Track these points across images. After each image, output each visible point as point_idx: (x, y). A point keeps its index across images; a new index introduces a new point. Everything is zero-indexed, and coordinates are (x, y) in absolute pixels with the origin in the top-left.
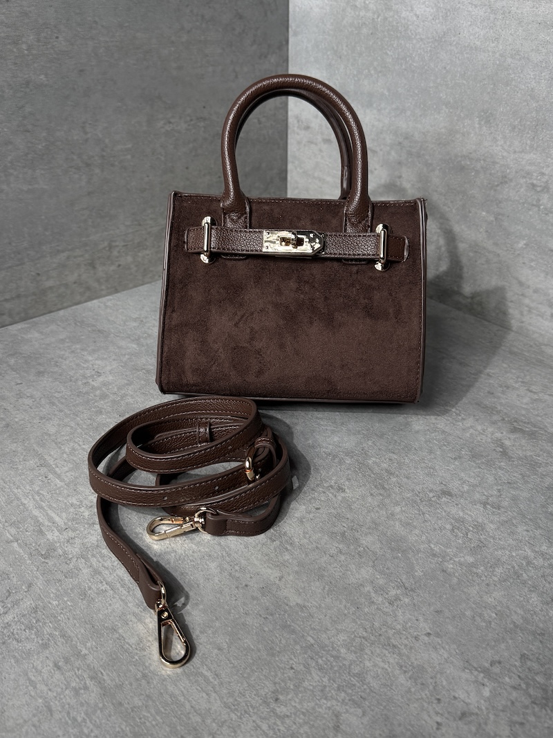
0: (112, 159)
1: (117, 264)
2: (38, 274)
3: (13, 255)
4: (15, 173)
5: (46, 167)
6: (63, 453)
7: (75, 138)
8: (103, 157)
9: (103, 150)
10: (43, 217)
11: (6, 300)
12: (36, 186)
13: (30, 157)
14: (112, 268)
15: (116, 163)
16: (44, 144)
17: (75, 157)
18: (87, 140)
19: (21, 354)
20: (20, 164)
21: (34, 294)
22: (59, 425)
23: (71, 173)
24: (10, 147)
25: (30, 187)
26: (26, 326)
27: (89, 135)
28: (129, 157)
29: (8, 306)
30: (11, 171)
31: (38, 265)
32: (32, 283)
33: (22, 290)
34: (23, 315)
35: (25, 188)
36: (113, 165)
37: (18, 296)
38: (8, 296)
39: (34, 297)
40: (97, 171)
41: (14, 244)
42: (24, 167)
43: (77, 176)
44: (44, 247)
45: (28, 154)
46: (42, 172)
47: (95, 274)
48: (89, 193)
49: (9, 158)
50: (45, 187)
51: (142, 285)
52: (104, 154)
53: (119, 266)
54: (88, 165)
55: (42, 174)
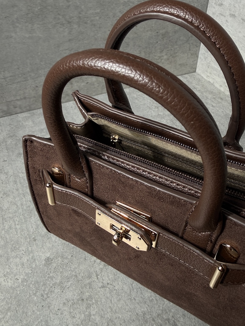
0: (86, 19)
1: (86, 82)
2: (37, 86)
3: (20, 76)
4: (20, 26)
5: (41, 23)
6: (3, 230)
7: (61, 5)
8: (80, 17)
9: (80, 13)
10: (39, 54)
11: (17, 100)
12: (34, 35)
13: (29, 16)
14: (83, 84)
15: (89, 22)
16: (39, 8)
17: (61, 17)
18: (69, 6)
19: (16, 136)
20: (22, 20)
21: (34, 97)
22: (11, 202)
23: (58, 27)
24: (16, 9)
25: (30, 35)
26: (29, 115)
27: (71, 3)
28: (97, 18)
29: (19, 103)
30: (17, 25)
31: (37, 81)
32: (33, 91)
33: (27, 95)
34: (28, 108)
35: (27, 35)
36: (86, 23)
37: (25, 98)
38: (18, 98)
39: (34, 99)
40: (75, 26)
41: (21, 69)
42: (26, 22)
43: (62, 29)
44: (40, 71)
45: (28, 14)
46: (38, 26)
47: (72, 87)
48: (70, 40)
49: (16, 16)
50: (41, 35)
51: (101, 94)
52: (81, 15)
53: (87, 83)
54: (69, 22)
55: (38, 27)
